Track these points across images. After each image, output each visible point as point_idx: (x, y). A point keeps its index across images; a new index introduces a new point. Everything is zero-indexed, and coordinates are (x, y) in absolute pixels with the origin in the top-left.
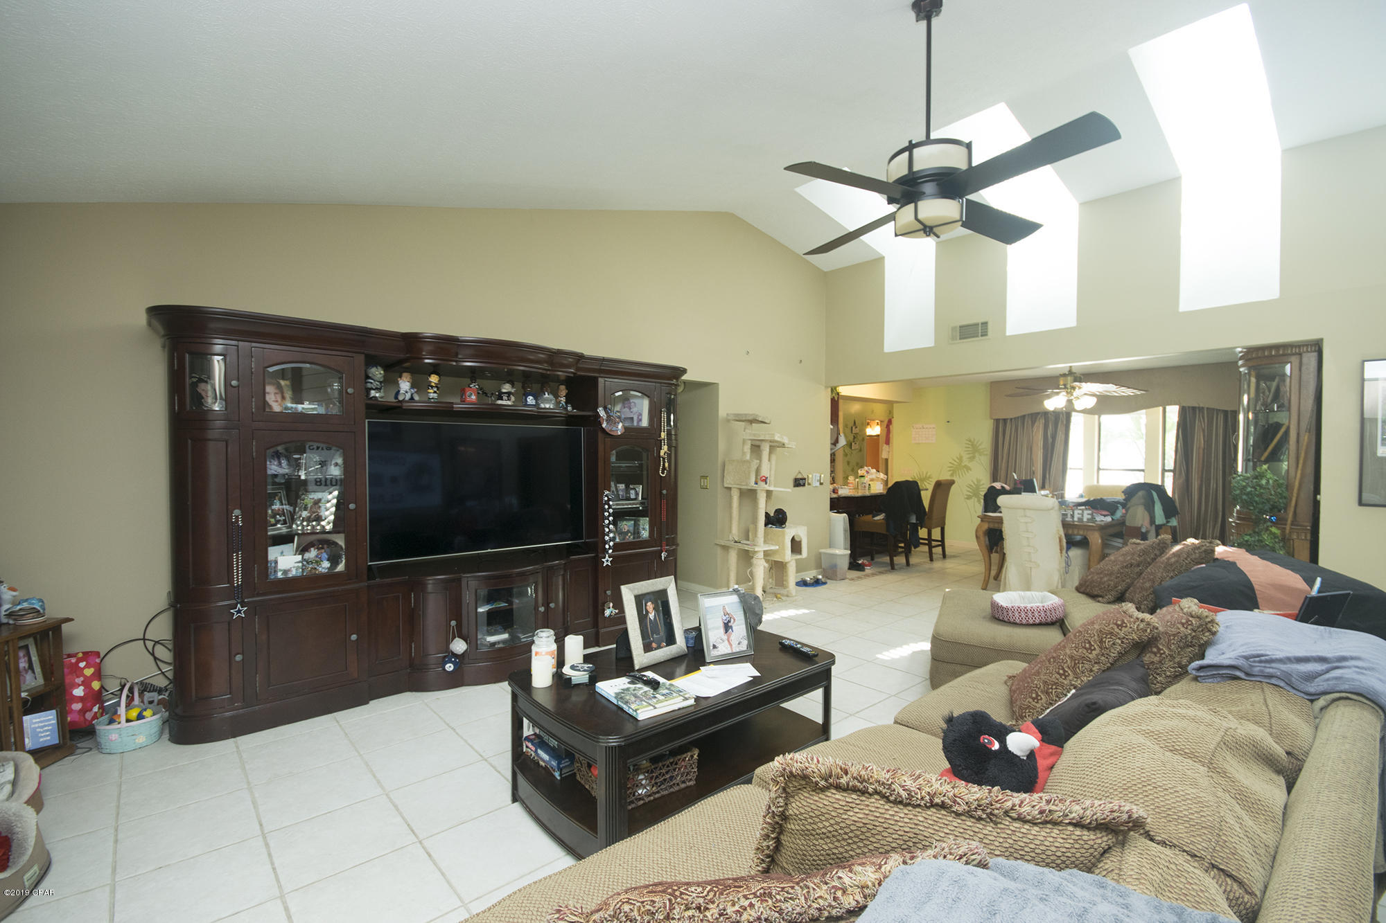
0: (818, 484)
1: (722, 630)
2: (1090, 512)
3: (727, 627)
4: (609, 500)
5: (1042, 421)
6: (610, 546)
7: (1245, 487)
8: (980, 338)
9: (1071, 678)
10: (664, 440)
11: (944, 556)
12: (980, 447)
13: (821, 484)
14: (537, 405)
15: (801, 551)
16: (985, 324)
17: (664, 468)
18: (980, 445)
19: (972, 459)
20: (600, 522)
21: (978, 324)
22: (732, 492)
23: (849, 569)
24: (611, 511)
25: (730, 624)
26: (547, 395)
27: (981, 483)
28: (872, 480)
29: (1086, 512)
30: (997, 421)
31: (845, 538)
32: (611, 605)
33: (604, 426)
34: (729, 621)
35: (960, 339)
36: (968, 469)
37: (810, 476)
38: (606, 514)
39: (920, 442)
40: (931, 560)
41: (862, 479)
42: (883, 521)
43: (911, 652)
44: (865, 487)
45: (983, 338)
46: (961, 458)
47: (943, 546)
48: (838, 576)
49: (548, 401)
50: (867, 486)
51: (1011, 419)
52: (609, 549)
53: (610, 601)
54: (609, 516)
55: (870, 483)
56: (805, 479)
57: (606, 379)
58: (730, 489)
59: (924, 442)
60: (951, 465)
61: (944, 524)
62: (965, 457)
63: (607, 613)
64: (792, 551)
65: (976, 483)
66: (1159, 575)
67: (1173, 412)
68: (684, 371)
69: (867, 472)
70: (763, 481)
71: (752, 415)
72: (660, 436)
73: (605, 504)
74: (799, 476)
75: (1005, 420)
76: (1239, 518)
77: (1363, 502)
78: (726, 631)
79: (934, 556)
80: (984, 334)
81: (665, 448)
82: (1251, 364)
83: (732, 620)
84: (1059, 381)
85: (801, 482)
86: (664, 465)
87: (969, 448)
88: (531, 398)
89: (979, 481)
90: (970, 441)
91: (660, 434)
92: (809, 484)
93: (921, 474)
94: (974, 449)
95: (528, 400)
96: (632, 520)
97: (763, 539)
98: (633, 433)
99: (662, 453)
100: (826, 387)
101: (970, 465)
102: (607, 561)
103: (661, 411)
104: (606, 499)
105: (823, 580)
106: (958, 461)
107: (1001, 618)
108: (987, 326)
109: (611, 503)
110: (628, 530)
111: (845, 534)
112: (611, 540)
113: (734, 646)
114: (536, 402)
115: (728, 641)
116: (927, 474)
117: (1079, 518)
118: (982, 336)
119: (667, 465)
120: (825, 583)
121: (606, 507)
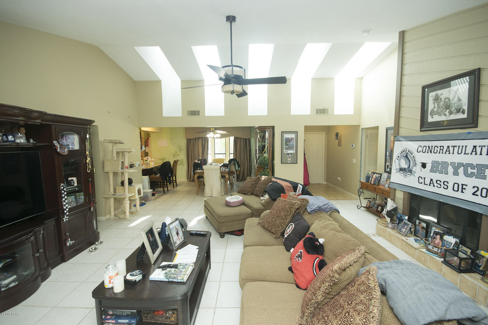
0: (138, 166)
1: (176, 236)
2: (225, 168)
3: (178, 234)
4: (64, 188)
5: (201, 140)
6: (67, 211)
7: (262, 161)
8: (197, 116)
9: (285, 220)
10: (88, 155)
11: (177, 185)
12: (182, 148)
13: (139, 165)
14: (14, 141)
15: (141, 194)
16: (199, 111)
17: (89, 169)
18: (182, 147)
19: (180, 152)
20: (60, 200)
21: (196, 111)
22: (109, 174)
23: (152, 196)
24: (65, 193)
25: (178, 232)
26: (20, 135)
27: (183, 160)
28: (150, 161)
29: (224, 168)
30: (188, 139)
31: (149, 186)
32: (69, 239)
33: (58, 150)
34: (178, 231)
35: (191, 115)
36: (179, 155)
37: (135, 163)
38: (63, 195)
39: (162, 146)
40: (174, 187)
41: (147, 161)
42: (160, 177)
43: (196, 221)
44: (148, 164)
45: (198, 116)
46: (176, 152)
47: (176, 182)
48: (149, 200)
49: (21, 137)
50: (149, 163)
51: (192, 139)
52: (67, 212)
53: (69, 238)
54: (65, 196)
55: (149, 162)
56: (133, 164)
57: (56, 126)
58: (108, 173)
59: (163, 146)
60: (173, 154)
61: (176, 175)
62: (178, 151)
63: (68, 244)
64: (138, 194)
65: (181, 159)
66: (262, 186)
67: (232, 139)
68: (94, 121)
69: (148, 159)
70: (126, 168)
71: (118, 140)
72: (86, 153)
73: (62, 190)
74: (131, 164)
75: (190, 139)
76: (257, 167)
77: (282, 163)
78: (177, 235)
79: (175, 187)
80: (199, 115)
81: (89, 159)
82: (260, 130)
83: (178, 230)
84: (211, 129)
85: (132, 166)
86: (89, 167)
87: (179, 148)
88: (11, 137)
89: (182, 159)
90: (179, 146)
91: (86, 152)
92: (135, 166)
93: (162, 157)
94: (180, 149)
95: (9, 138)
96: (73, 195)
97: (128, 192)
98: (72, 152)
99: (87, 161)
100: (138, 128)
101: (179, 154)
102: (66, 219)
103: (86, 141)
104: (62, 188)
105: (145, 202)
106: (175, 152)
107: (230, 206)
108: (199, 112)
109: (65, 189)
110: (72, 201)
111: (148, 184)
112: (67, 208)
113: (180, 240)
114: (15, 139)
115: (179, 239)
116: (165, 157)
117: (222, 170)
118: (198, 115)
119: (90, 167)
120: (145, 204)
121: (63, 192)
